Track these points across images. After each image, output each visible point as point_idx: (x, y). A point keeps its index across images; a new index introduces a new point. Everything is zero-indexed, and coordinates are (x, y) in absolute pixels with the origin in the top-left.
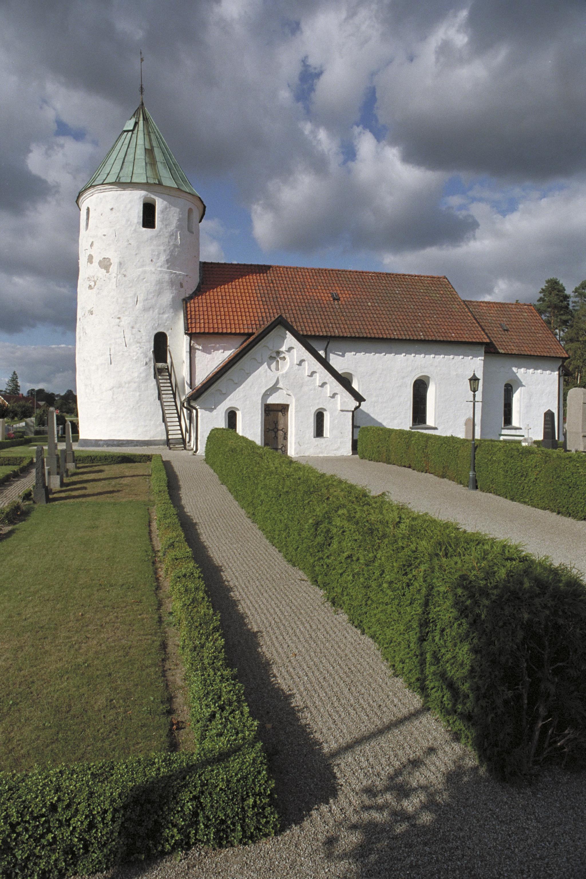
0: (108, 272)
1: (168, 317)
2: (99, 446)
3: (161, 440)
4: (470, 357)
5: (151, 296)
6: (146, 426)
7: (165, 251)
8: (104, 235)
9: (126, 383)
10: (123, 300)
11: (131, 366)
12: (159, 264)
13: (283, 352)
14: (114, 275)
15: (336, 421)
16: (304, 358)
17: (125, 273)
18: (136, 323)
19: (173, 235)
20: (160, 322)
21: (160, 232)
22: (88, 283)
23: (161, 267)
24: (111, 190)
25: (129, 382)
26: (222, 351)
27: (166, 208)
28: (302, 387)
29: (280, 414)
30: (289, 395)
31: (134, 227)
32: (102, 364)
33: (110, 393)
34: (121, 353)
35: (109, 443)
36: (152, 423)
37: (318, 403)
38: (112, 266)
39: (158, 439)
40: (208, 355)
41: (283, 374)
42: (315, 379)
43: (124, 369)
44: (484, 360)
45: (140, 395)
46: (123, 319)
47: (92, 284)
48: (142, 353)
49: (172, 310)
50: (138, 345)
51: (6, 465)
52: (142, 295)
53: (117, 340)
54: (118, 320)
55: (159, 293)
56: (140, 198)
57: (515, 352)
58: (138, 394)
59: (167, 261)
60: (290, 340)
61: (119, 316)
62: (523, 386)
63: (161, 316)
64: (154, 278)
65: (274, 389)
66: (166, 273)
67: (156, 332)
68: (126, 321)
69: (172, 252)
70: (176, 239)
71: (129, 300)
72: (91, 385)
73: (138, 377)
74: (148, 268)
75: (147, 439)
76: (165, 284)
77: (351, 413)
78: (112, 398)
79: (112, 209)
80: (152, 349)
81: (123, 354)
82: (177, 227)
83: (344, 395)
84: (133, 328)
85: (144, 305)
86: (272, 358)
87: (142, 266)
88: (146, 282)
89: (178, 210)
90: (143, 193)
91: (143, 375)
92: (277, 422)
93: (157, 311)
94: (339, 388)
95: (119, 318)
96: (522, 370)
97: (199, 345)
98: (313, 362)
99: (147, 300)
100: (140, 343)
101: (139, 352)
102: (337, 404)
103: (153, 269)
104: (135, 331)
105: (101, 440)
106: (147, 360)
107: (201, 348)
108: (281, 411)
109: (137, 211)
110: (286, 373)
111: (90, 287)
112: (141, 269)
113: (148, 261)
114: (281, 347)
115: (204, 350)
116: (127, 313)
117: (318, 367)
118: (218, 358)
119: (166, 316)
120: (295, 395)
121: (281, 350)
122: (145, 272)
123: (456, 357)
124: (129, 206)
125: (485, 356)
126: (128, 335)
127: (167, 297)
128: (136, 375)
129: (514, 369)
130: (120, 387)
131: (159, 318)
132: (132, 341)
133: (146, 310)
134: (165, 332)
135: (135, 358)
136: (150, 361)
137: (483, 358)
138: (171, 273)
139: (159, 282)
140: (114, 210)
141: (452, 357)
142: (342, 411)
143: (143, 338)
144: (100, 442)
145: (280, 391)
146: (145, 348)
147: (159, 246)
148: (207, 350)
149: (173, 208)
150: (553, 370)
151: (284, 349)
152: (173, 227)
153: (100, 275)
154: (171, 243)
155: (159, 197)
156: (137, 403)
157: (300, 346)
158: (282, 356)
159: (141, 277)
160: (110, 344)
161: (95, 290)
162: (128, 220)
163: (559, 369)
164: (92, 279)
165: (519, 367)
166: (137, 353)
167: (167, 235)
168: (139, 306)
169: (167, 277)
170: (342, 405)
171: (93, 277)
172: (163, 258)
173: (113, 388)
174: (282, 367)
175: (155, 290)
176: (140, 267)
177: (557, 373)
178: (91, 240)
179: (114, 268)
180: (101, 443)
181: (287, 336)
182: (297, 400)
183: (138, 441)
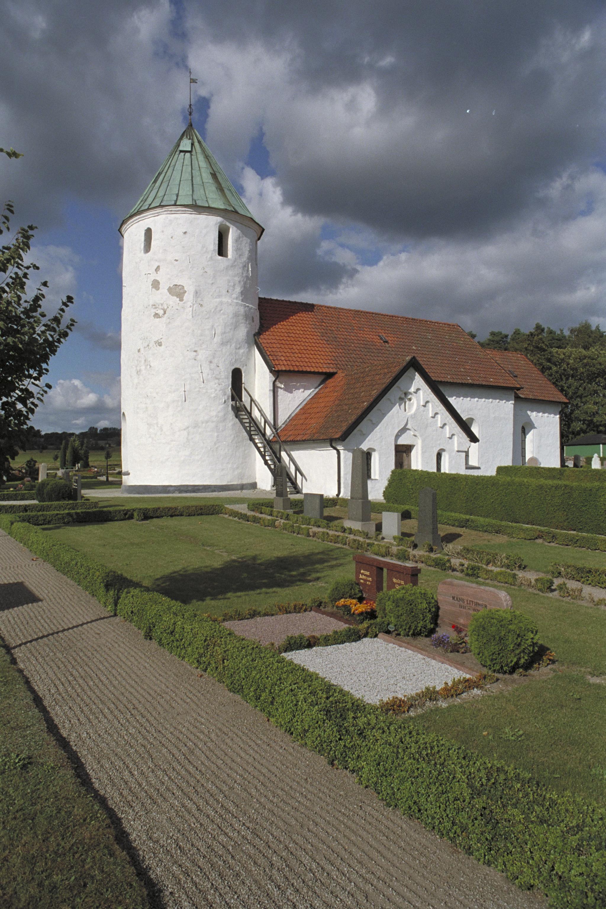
0: (181, 300)
1: (244, 352)
2: (169, 492)
3: (237, 485)
4: (504, 401)
5: (228, 330)
6: (223, 470)
7: (240, 282)
8: (176, 260)
9: (203, 423)
10: (199, 332)
11: (208, 404)
12: (234, 296)
13: (410, 393)
14: (189, 304)
15: (453, 462)
16: (429, 399)
17: (201, 303)
18: (214, 358)
19: (245, 266)
20: (237, 357)
21: (235, 261)
22: (153, 311)
23: (237, 298)
24: (184, 212)
25: (207, 422)
26: (302, 390)
27: (239, 237)
28: (426, 427)
29: (405, 454)
30: (415, 436)
31: (210, 254)
32: (173, 401)
33: (185, 433)
34: (197, 390)
35: (182, 488)
36: (230, 466)
37: (440, 444)
38: (186, 294)
39: (235, 483)
40: (289, 394)
41: (412, 415)
42: (437, 420)
43: (200, 407)
44: (514, 404)
45: (218, 436)
46: (200, 352)
47: (161, 312)
48: (221, 390)
49: (246, 345)
50: (217, 381)
51: (198, 515)
52: (220, 327)
53: (193, 375)
54: (195, 353)
55: (236, 327)
56: (216, 224)
57: (531, 397)
58: (216, 434)
59: (242, 293)
60: (418, 381)
61: (196, 349)
62: (535, 428)
63: (237, 351)
64: (230, 310)
65: (404, 430)
66: (241, 305)
67: (233, 368)
68: (203, 355)
69: (245, 283)
70: (248, 270)
71: (207, 332)
72: (157, 424)
73: (217, 416)
74: (225, 300)
75: (224, 483)
76: (241, 317)
77: (464, 454)
78: (187, 438)
79: (185, 233)
80: (230, 387)
81: (199, 391)
82: (248, 259)
83: (461, 435)
84: (211, 362)
85: (222, 339)
86: (401, 399)
87: (219, 296)
88: (224, 314)
89: (249, 241)
90: (219, 219)
91: (221, 414)
92: (402, 463)
93: (234, 345)
94: (457, 429)
95: (195, 351)
96: (534, 413)
97: (281, 383)
98: (437, 404)
99: (225, 333)
100: (218, 379)
101: (218, 389)
102: (453, 444)
103: (230, 301)
104: (213, 366)
105: (171, 486)
106: (226, 398)
107: (283, 386)
108: (405, 452)
109: (213, 237)
110: (415, 414)
111: (156, 315)
112: (218, 300)
113: (224, 292)
114: (410, 388)
115: (286, 389)
116: (204, 346)
117: (440, 408)
118: (299, 398)
119: (241, 351)
120: (421, 436)
121: (410, 391)
122: (221, 303)
123: (494, 401)
124: (204, 231)
125: (515, 401)
126: (206, 371)
127: (242, 332)
128: (214, 413)
129: (529, 413)
130: (195, 427)
131: (236, 353)
132: (210, 376)
133: (223, 343)
134: (241, 368)
135: (213, 396)
136: (228, 399)
137: (513, 402)
138: (245, 306)
139: (236, 315)
140: (187, 235)
141: (490, 400)
142: (458, 451)
143: (222, 374)
144: (168, 489)
145: (408, 431)
146: (223, 384)
147: (235, 276)
148: (289, 390)
149: (245, 238)
150: (555, 415)
151: (412, 390)
152: (244, 259)
153: (171, 303)
154: (244, 275)
155: (234, 225)
156: (215, 444)
157: (427, 387)
158: (409, 397)
159: (218, 309)
160: (185, 379)
161: (164, 319)
162: (203, 247)
163: (560, 412)
164: (160, 307)
165: (532, 411)
166: (216, 390)
167: (241, 265)
168: (217, 339)
169: (242, 310)
170: (458, 446)
171: (162, 305)
172: (238, 289)
173: (188, 428)
174: (409, 408)
175: (232, 323)
176: (216, 298)
177: (558, 416)
178: (157, 264)
179: (189, 297)
180: (172, 489)
181: (416, 377)
182: (423, 441)
183: (215, 486)
